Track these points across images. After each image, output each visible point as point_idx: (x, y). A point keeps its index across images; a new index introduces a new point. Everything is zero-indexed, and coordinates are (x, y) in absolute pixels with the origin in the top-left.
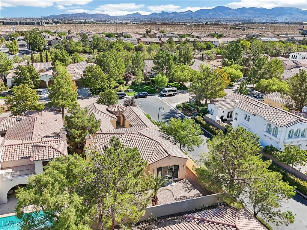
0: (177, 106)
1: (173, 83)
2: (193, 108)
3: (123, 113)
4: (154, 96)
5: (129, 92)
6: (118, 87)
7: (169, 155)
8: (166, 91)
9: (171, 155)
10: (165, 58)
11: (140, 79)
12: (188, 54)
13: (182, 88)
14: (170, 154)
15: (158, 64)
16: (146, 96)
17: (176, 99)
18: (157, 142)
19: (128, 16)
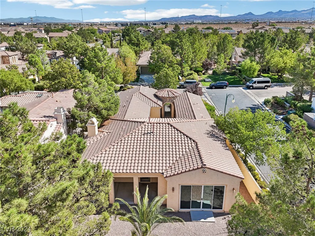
0: (265, 100)
1: (269, 74)
2: (288, 105)
3: (175, 100)
4: (237, 88)
5: (205, 81)
6: (191, 74)
7: (203, 166)
8: (255, 82)
9: (207, 166)
10: (259, 39)
11: (221, 67)
12: (296, 38)
13: (280, 81)
14: (205, 165)
15: (249, 47)
16: (225, 87)
17: (268, 93)
18: (194, 141)
19: (239, 17)
